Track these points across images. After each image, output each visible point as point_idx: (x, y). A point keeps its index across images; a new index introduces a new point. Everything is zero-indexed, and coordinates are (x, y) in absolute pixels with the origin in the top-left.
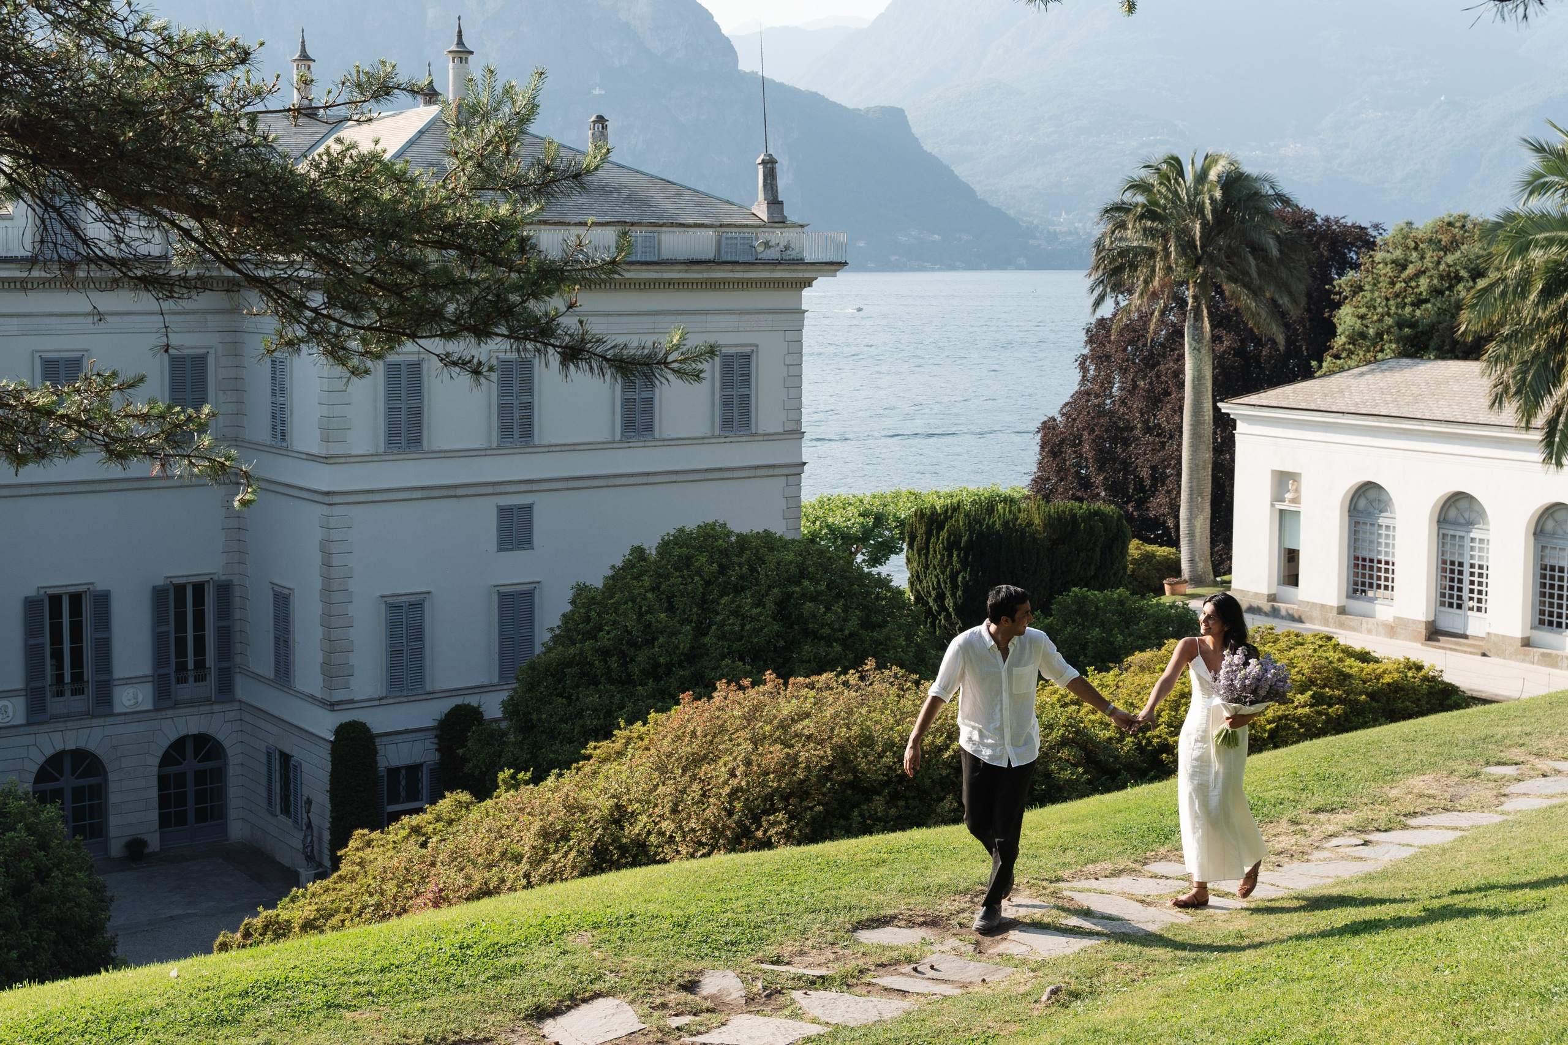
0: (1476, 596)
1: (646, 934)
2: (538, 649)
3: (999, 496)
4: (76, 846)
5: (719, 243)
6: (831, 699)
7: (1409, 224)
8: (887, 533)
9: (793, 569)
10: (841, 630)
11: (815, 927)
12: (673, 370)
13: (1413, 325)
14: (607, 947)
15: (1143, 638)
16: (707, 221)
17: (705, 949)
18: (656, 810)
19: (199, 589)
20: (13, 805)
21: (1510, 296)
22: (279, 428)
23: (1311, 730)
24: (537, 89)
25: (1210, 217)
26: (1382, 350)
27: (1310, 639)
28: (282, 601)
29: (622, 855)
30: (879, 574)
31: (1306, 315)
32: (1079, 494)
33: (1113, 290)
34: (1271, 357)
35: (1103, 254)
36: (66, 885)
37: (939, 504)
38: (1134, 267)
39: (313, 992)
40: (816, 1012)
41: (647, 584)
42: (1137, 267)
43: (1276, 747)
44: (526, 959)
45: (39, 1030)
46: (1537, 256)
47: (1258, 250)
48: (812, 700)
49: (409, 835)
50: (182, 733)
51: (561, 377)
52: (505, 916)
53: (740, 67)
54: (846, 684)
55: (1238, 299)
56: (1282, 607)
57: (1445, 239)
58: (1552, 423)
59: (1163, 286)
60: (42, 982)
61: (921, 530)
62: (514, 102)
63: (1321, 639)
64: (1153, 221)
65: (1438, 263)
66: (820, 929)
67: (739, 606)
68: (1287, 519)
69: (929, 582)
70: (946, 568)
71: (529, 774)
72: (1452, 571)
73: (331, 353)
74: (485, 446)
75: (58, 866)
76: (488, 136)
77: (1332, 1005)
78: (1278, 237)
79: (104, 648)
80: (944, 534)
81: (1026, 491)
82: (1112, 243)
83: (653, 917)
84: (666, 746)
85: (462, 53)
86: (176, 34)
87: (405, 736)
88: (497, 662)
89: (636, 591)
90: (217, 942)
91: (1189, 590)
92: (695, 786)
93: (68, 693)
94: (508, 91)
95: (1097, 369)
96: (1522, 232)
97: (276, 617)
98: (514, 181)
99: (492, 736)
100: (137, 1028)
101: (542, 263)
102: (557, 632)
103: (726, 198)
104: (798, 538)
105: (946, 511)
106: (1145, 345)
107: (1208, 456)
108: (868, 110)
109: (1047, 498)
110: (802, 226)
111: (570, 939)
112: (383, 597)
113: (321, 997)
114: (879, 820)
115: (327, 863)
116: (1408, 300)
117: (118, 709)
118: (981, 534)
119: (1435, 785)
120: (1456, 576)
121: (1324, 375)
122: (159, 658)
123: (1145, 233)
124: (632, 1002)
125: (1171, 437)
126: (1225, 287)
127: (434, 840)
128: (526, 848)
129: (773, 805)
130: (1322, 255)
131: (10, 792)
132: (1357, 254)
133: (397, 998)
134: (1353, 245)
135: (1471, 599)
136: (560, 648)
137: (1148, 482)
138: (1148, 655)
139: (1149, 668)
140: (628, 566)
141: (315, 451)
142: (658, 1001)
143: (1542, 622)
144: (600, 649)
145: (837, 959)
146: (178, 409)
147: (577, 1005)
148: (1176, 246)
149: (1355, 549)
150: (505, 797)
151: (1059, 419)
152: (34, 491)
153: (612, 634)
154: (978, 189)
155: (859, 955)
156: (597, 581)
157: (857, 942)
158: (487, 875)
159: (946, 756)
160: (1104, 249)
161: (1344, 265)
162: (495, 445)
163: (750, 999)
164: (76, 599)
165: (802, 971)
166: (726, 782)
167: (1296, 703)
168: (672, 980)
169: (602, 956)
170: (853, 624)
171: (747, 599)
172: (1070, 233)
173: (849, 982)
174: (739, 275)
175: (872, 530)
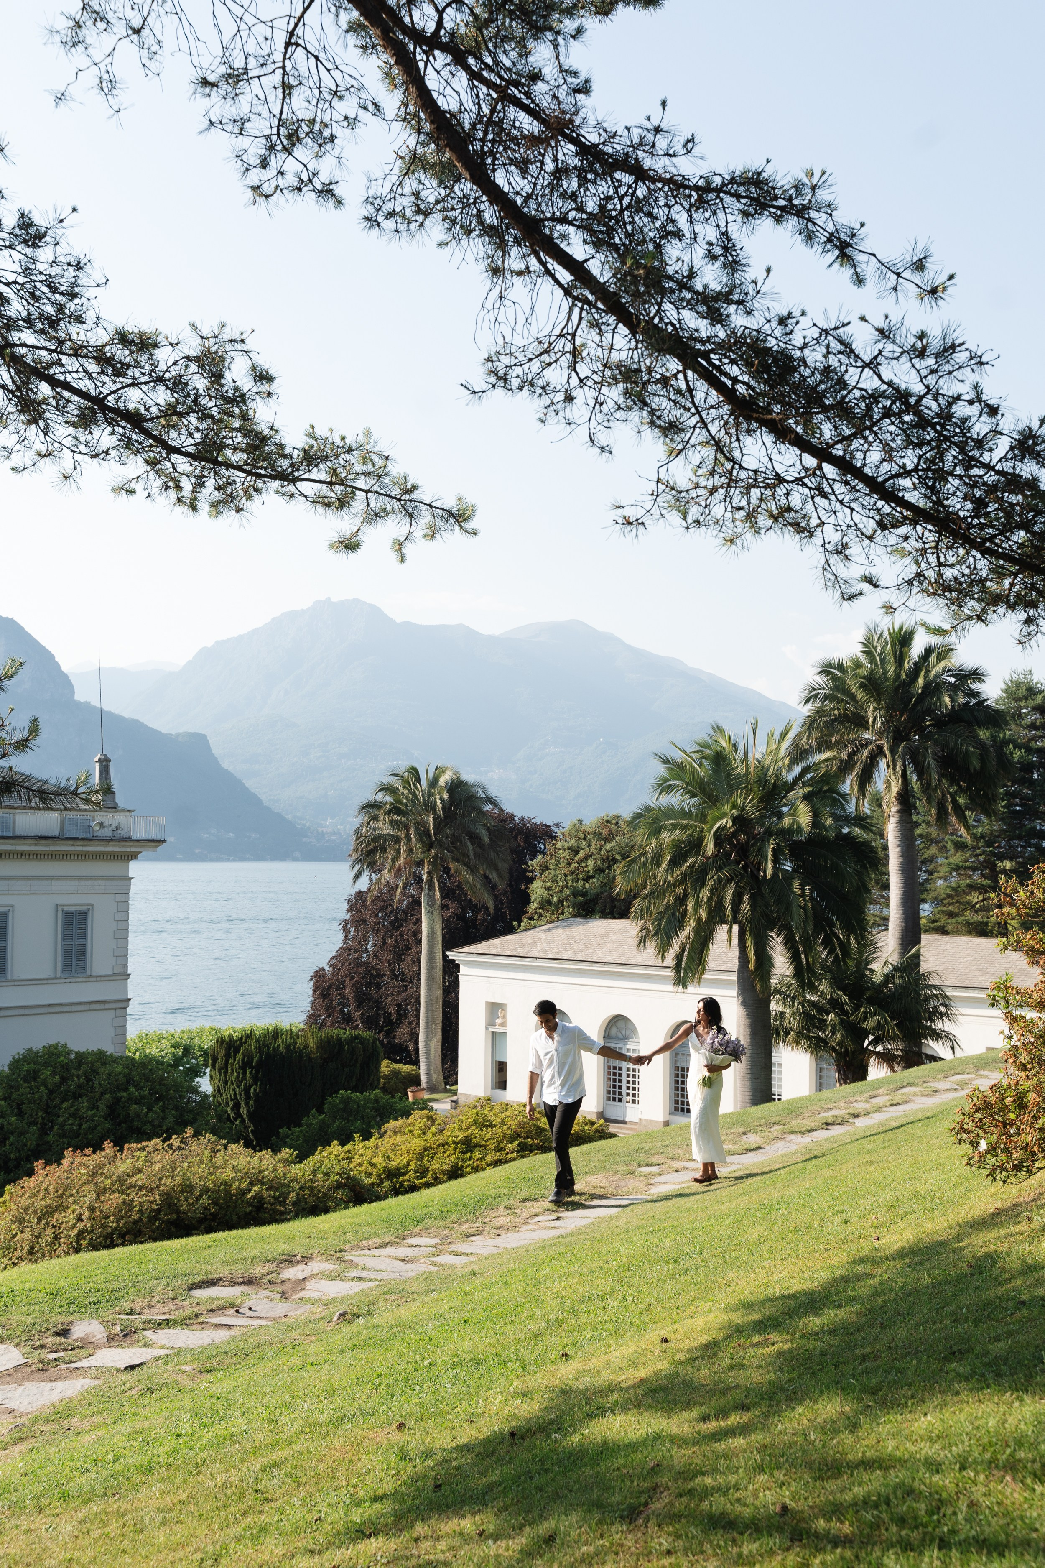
0: (631, 1092)
1: (25, 1302)
5: (62, 823)
6: (158, 1158)
7: (580, 821)
8: (193, 1060)
9: (121, 1078)
11: (159, 1288)
13: (584, 895)
17: (73, 1308)
21: (649, 865)
25: (440, 812)
26: (563, 913)
31: (509, 887)
32: (343, 1025)
33: (368, 866)
34: (484, 920)
35: (361, 839)
37: (236, 1035)
38: (384, 850)
40: (164, 1342)
42: (387, 849)
46: (666, 837)
47: (474, 838)
48: (143, 1159)
53: (80, 696)
54: (170, 1146)
55: (460, 876)
56: (495, 1102)
57: (605, 832)
58: (679, 957)
59: (406, 863)
61: (222, 1054)
64: (398, 815)
65: (601, 849)
66: (163, 1289)
67: (77, 1110)
68: (498, 1037)
69: (227, 1095)
70: (241, 1082)
72: (615, 1074)
78: (488, 829)
80: (239, 1056)
81: (302, 1026)
82: (367, 831)
83: (30, 1291)
84: (25, 1201)
91: (427, 1095)
92: (49, 1231)
95: (356, 930)
96: (656, 820)
105: (241, 1039)
106: (392, 911)
107: (439, 993)
108: (178, 735)
109: (318, 1028)
110: (130, 811)
116: (580, 876)
118: (268, 1055)
119: (604, 1181)
120: (617, 1077)
121: (522, 931)
123: (392, 824)
124: (17, 1345)
125: (412, 982)
126: (450, 865)
130: (519, 845)
132: (544, 844)
134: (541, 837)
135: (628, 1094)
137: (394, 1016)
138: (400, 1122)
139: (400, 1131)
142: (38, 1344)
143: (676, 1109)
145: (177, 1308)
148: (415, 834)
151: (327, 969)
154: (263, 798)
155: (194, 1305)
157: (191, 1296)
159: (249, 1196)
160: (361, 835)
161: (535, 852)
163: (111, 1339)
165: (150, 1317)
166: (74, 1226)
168: (48, 1329)
171: (84, 1103)
172: (334, 833)
173: (188, 1322)
174: (78, 848)
175: (182, 1059)
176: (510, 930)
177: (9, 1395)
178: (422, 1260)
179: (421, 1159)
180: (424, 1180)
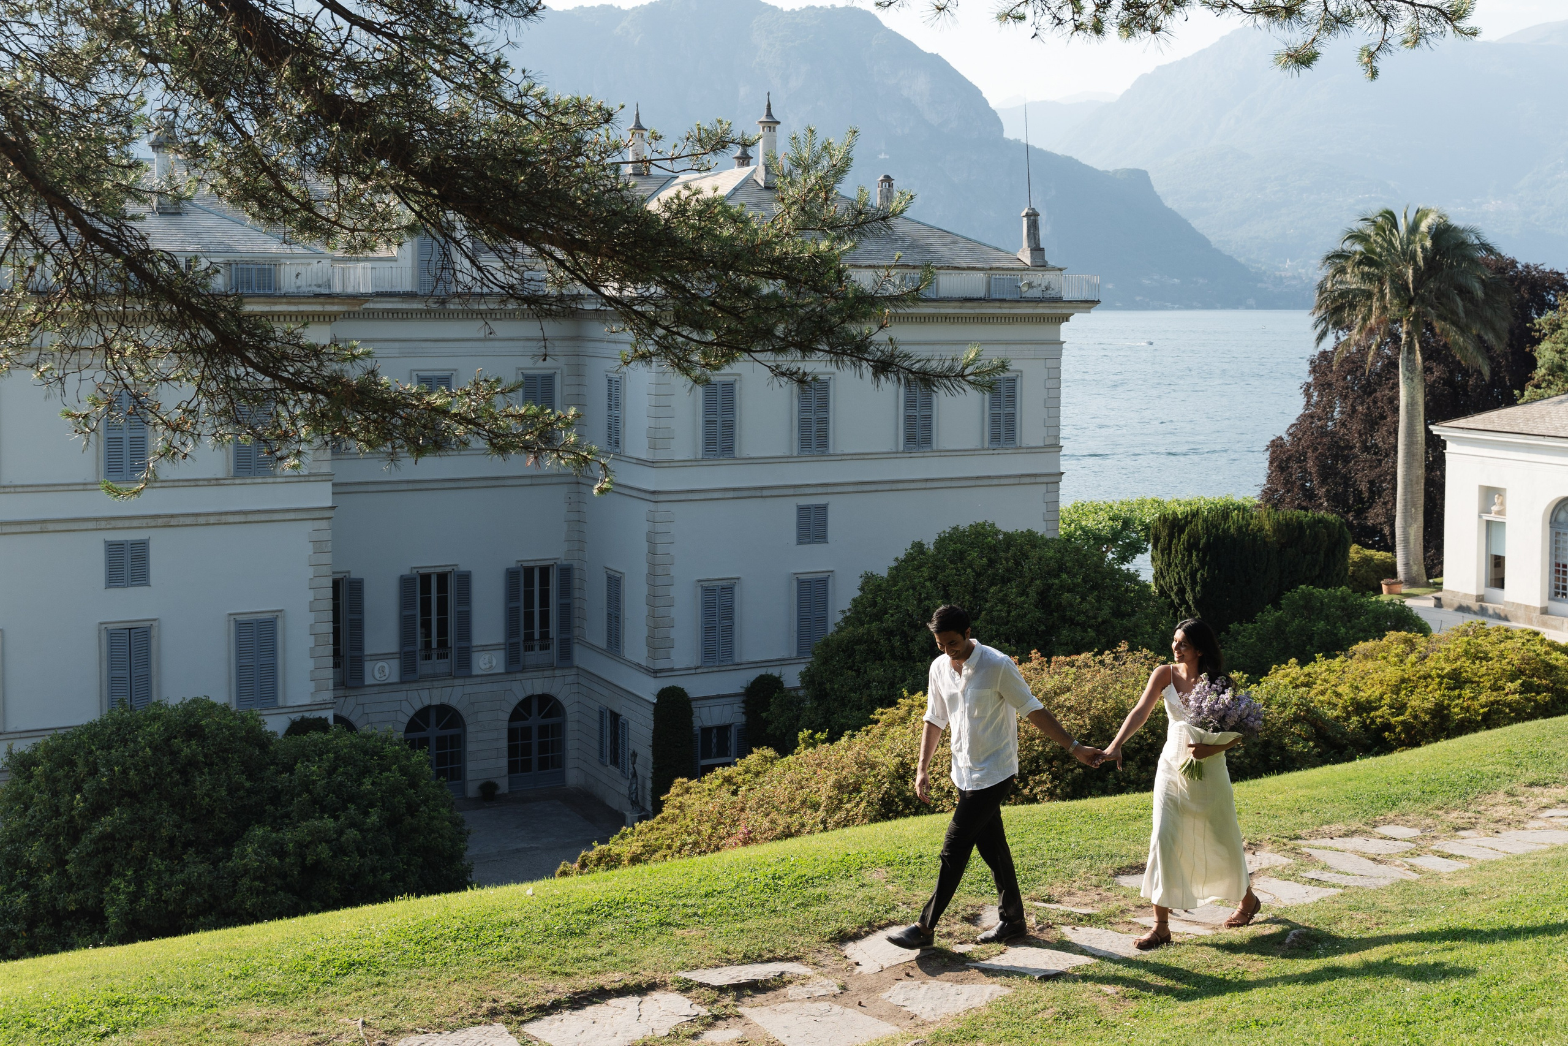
2: (831, 629)
3: (1233, 505)
4: (440, 786)
5: (989, 283)
6: (1089, 676)
8: (1134, 535)
9: (1053, 564)
10: (1095, 618)
11: (1081, 871)
12: (969, 382)
14: (898, 882)
15: (1364, 630)
16: (978, 265)
17: (985, 887)
18: (936, 768)
19: (545, 571)
20: (389, 750)
22: (614, 437)
23: (1520, 714)
24: (851, 145)
25: (1421, 263)
27: (1519, 634)
28: (614, 583)
29: (906, 807)
30: (1128, 569)
31: (1509, 350)
32: (1304, 504)
33: (1334, 326)
34: (1477, 386)
35: (1325, 295)
36: (431, 818)
37: (1180, 510)
38: (1353, 306)
39: (647, 912)
40: (1085, 945)
41: (926, 575)
42: (1356, 306)
43: (1489, 728)
44: (830, 890)
45: (419, 935)
47: (1465, 292)
48: (1073, 676)
49: (722, 784)
50: (529, 693)
51: (873, 387)
52: (811, 853)
53: (1009, 134)
54: (1101, 662)
55: (1447, 336)
56: (1490, 606)
59: (1379, 324)
60: (418, 896)
61: (1164, 533)
62: (831, 157)
63: (1529, 634)
64: (1370, 266)
66: (1086, 873)
67: (1006, 595)
68: (1493, 528)
69: (1171, 578)
70: (1186, 566)
71: (825, 735)
73: (677, 365)
74: (788, 454)
75: (425, 802)
76: (809, 185)
77: (1554, 955)
78: (1483, 281)
79: (465, 619)
80: (1184, 537)
81: (1257, 501)
82: (1333, 285)
85: (771, 123)
86: (553, 99)
87: (716, 701)
88: (795, 640)
89: (917, 581)
90: (558, 871)
91: (1404, 590)
93: (434, 657)
94: (825, 148)
95: (1320, 395)
97: (609, 596)
98: (831, 223)
99: (791, 702)
100: (500, 936)
101: (856, 290)
102: (848, 614)
103: (994, 244)
104: (1057, 537)
105: (1187, 517)
106: (1363, 374)
107: (1421, 472)
108: (1116, 172)
109: (1275, 507)
110: (1060, 270)
111: (867, 874)
112: (699, 581)
113: (654, 916)
114: (1131, 782)
115: (649, 807)
117: (475, 672)
118: (1217, 537)
121: (1526, 403)
122: (511, 629)
123: (1362, 277)
125: (1387, 455)
126: (1435, 324)
127: (744, 788)
128: (823, 798)
129: (1038, 766)
130: (1522, 297)
131: (386, 738)
132: (1555, 296)
133: (720, 919)
134: (1551, 288)
136: (851, 628)
137: (1366, 495)
138: (1371, 644)
139: (1372, 656)
140: (909, 558)
141: (644, 457)
142: (945, 931)
144: (885, 629)
145: (1101, 900)
146: (549, 411)
147: (874, 931)
148: (1391, 289)
149: (1556, 556)
150: (804, 753)
151: (1286, 437)
152: (410, 487)
153: (896, 617)
154: (1213, 239)
155: (1121, 897)
156: (882, 571)
157: (1118, 886)
158: (789, 820)
160: (1326, 291)
161: (1543, 306)
162: (795, 453)
164: (443, 578)
165: (1070, 909)
167: (1507, 690)
168: (956, 913)
169: (895, 890)
170: (1105, 613)
171: (1013, 589)
172: (1294, 278)
173: (1113, 920)
174: (1006, 311)
175: (1121, 532)
176: (1511, 402)
177: (912, 994)
178: (1398, 862)
179: (1397, 692)
180: (1401, 718)
